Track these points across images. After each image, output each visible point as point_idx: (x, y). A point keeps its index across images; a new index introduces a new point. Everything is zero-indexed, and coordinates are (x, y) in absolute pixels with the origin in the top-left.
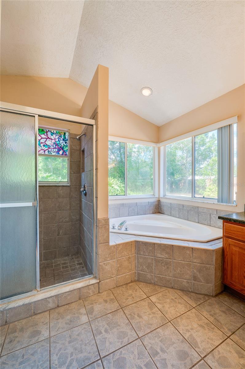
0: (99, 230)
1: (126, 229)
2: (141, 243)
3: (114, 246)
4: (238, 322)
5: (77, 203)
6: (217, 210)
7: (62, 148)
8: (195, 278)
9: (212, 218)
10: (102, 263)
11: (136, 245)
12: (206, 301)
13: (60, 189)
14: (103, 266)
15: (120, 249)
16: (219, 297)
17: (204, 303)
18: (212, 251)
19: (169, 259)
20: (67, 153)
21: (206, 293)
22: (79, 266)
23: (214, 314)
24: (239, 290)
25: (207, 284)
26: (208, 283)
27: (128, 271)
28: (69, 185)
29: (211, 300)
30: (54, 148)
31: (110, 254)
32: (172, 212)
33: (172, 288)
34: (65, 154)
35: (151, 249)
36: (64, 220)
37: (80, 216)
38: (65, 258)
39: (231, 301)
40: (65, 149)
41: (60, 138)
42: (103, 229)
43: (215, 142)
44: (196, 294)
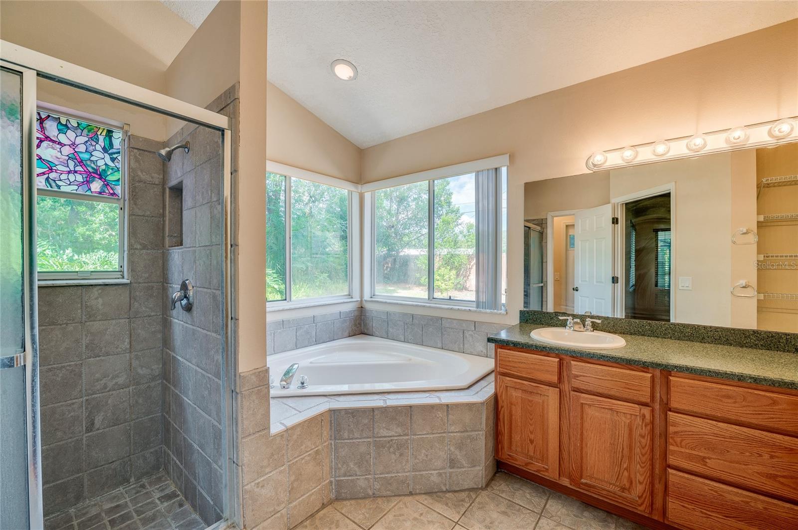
0: (244, 403)
1: (303, 383)
2: (343, 413)
3: (281, 435)
4: (528, 524)
5: (153, 330)
6: (475, 323)
7: (100, 175)
8: (453, 463)
9: (466, 337)
10: (253, 484)
11: (333, 418)
12: (473, 502)
13: (96, 293)
14: (256, 490)
15: (295, 437)
16: (491, 487)
17: (471, 507)
18: (480, 404)
19: (405, 435)
20: (118, 190)
21: (472, 485)
22: (166, 504)
23: (490, 523)
24: (523, 466)
25: (472, 469)
26: (474, 466)
27: (314, 485)
28: (125, 281)
29: (480, 496)
30: (69, 172)
31: (272, 455)
32: (390, 330)
33: (411, 494)
34: (111, 192)
35: (366, 421)
36: (110, 385)
37: (164, 364)
38: (115, 492)
39: (510, 489)
40: (110, 178)
41: (94, 143)
42: (254, 397)
43: (446, 186)
44: (455, 494)
